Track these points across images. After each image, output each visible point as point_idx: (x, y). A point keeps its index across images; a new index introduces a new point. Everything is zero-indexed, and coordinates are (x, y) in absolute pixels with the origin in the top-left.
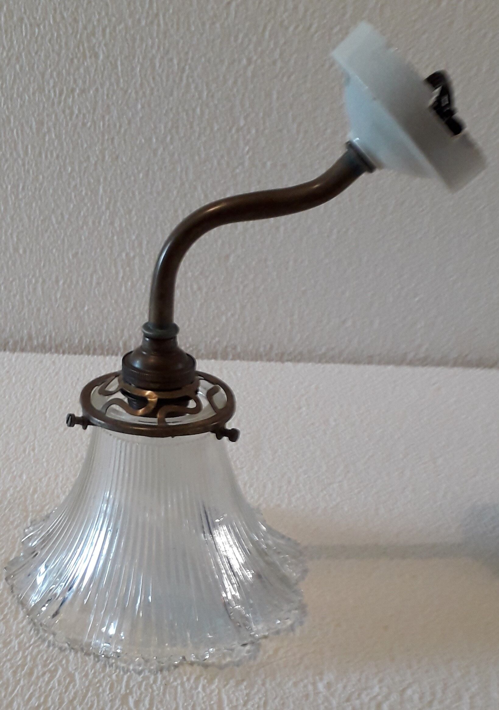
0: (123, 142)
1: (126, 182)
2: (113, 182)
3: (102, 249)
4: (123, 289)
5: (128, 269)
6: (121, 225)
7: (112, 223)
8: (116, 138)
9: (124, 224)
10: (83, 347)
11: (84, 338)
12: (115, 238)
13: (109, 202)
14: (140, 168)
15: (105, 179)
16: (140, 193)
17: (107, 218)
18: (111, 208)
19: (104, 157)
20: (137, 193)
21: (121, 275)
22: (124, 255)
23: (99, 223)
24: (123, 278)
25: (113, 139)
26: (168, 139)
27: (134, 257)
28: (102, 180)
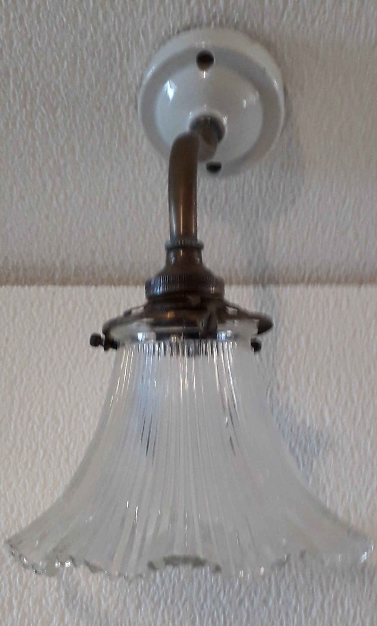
0: (36, 22)
1: (45, 73)
2: (28, 74)
3: (21, 156)
4: (55, 202)
5: (58, 179)
6: (43, 126)
7: (31, 125)
8: (26, 16)
9: (47, 126)
10: (10, 268)
11: (10, 258)
12: (37, 143)
13: (25, 99)
14: (63, 54)
15: (16, 70)
16: (66, 86)
17: (24, 119)
18: (28, 107)
19: (11, 42)
20: (61, 87)
21: (49, 187)
22: (51, 163)
23: (14, 124)
24: (52, 189)
25: (21, 18)
26: (101, 16)
27: (65, 165)
28: (11, 73)
